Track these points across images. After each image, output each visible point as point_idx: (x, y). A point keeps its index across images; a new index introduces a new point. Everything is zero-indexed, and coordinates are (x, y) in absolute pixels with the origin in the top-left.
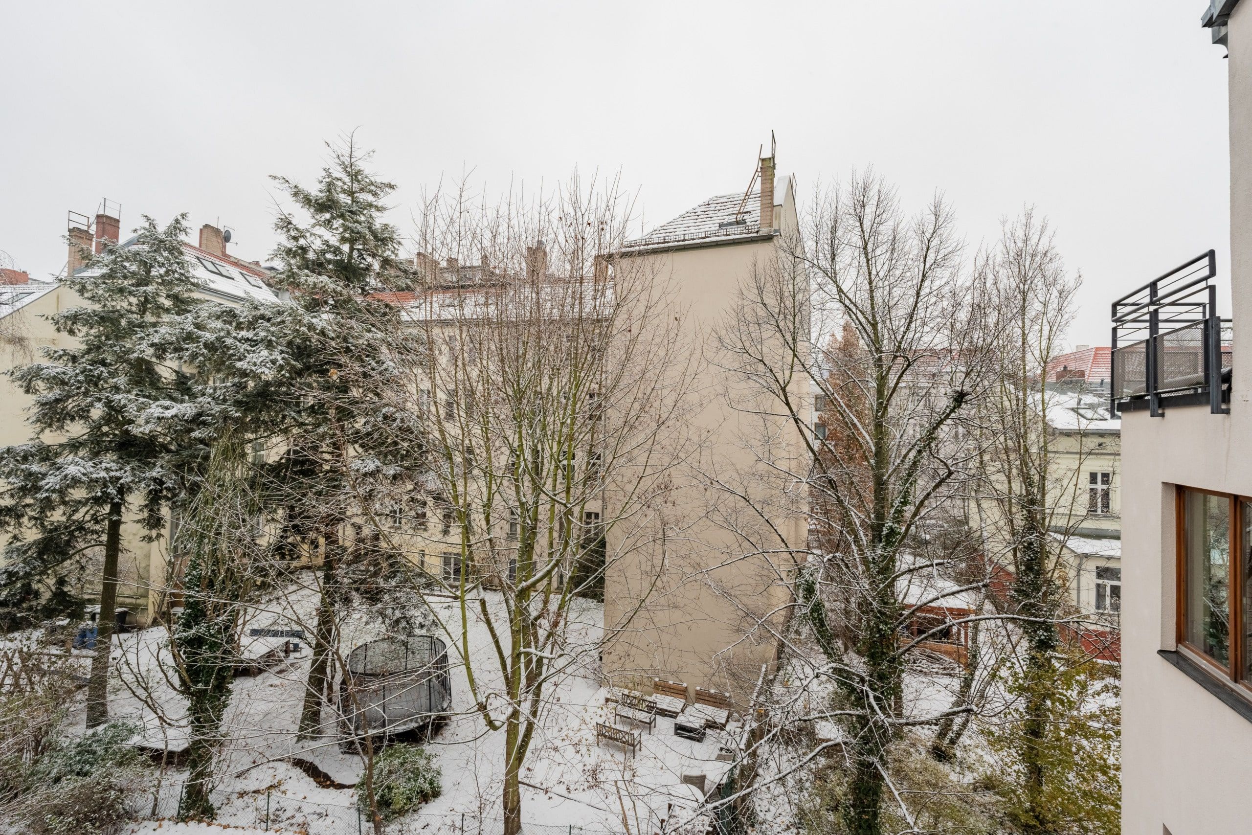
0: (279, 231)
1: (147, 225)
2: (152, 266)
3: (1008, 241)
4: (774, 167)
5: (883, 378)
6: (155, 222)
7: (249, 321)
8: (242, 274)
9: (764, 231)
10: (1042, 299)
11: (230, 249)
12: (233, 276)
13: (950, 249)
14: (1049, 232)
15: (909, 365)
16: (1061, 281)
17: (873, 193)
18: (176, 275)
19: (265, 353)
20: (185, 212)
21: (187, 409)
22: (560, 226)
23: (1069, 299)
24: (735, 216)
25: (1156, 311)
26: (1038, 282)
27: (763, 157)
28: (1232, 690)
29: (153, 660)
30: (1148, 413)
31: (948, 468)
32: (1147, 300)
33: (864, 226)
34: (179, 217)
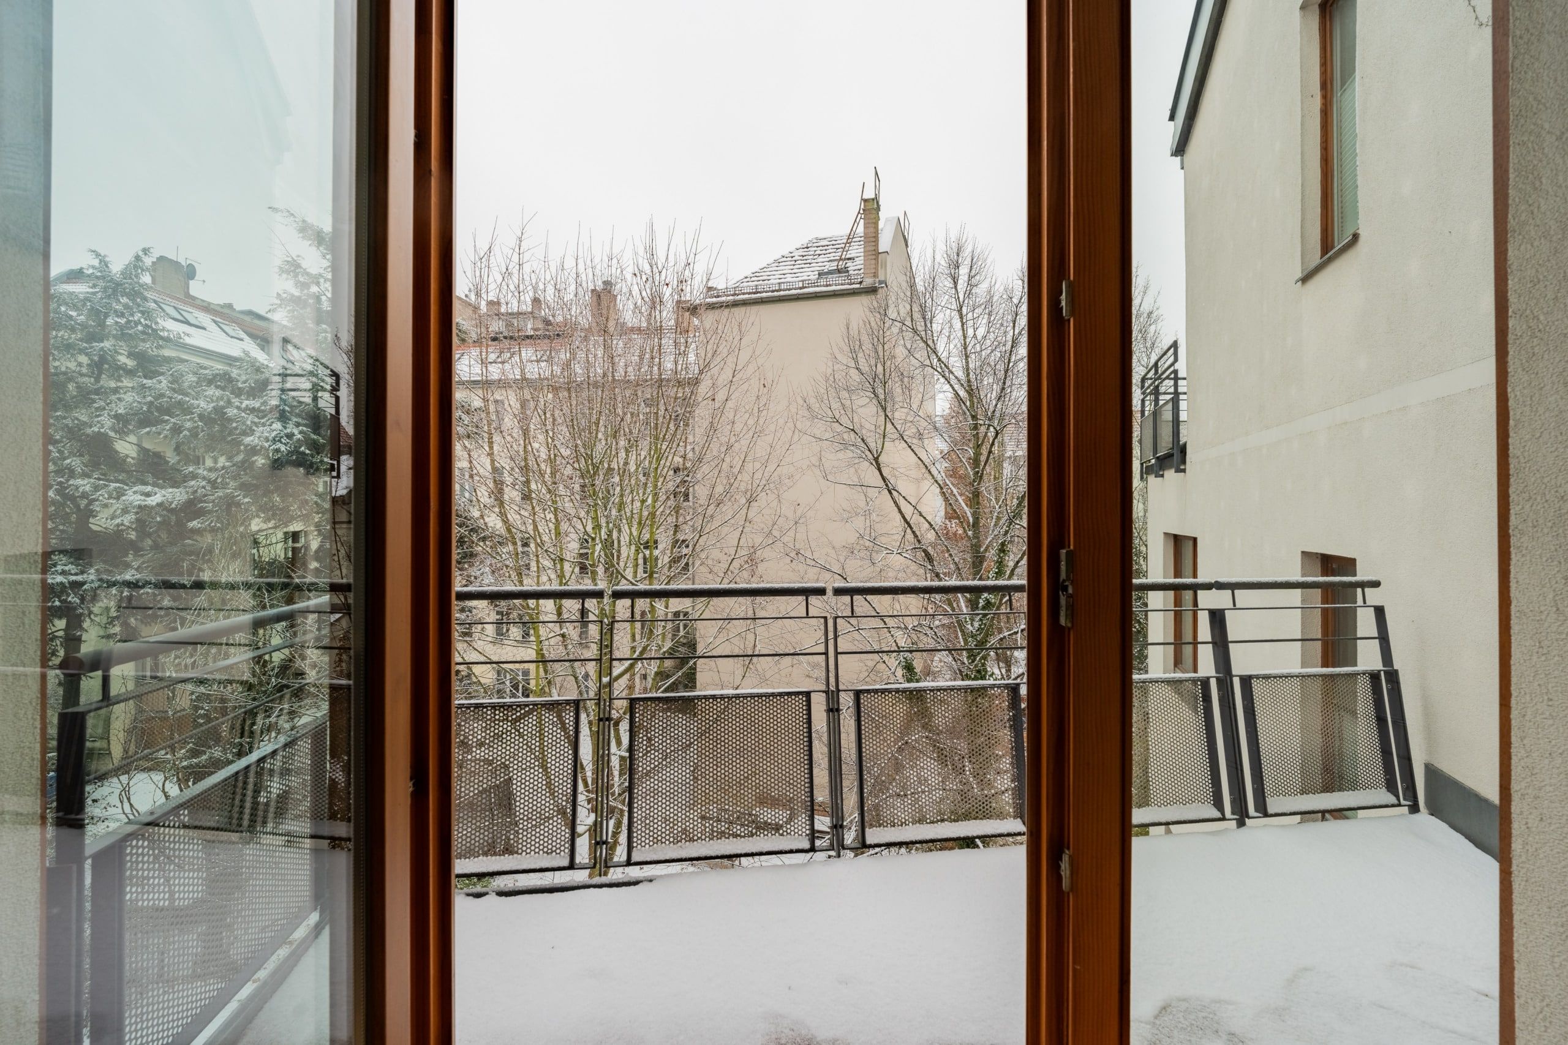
0: (284, 276)
1: (96, 263)
2: (106, 316)
4: (878, 208)
6: (107, 259)
7: (251, 387)
8: (215, 322)
9: (868, 282)
11: (196, 288)
12: (205, 325)
17: (967, 253)
18: (140, 328)
19: (278, 426)
20: (147, 246)
21: (176, 496)
22: (635, 282)
24: (835, 263)
27: (865, 197)
29: (159, 793)
33: (959, 287)
34: (140, 253)
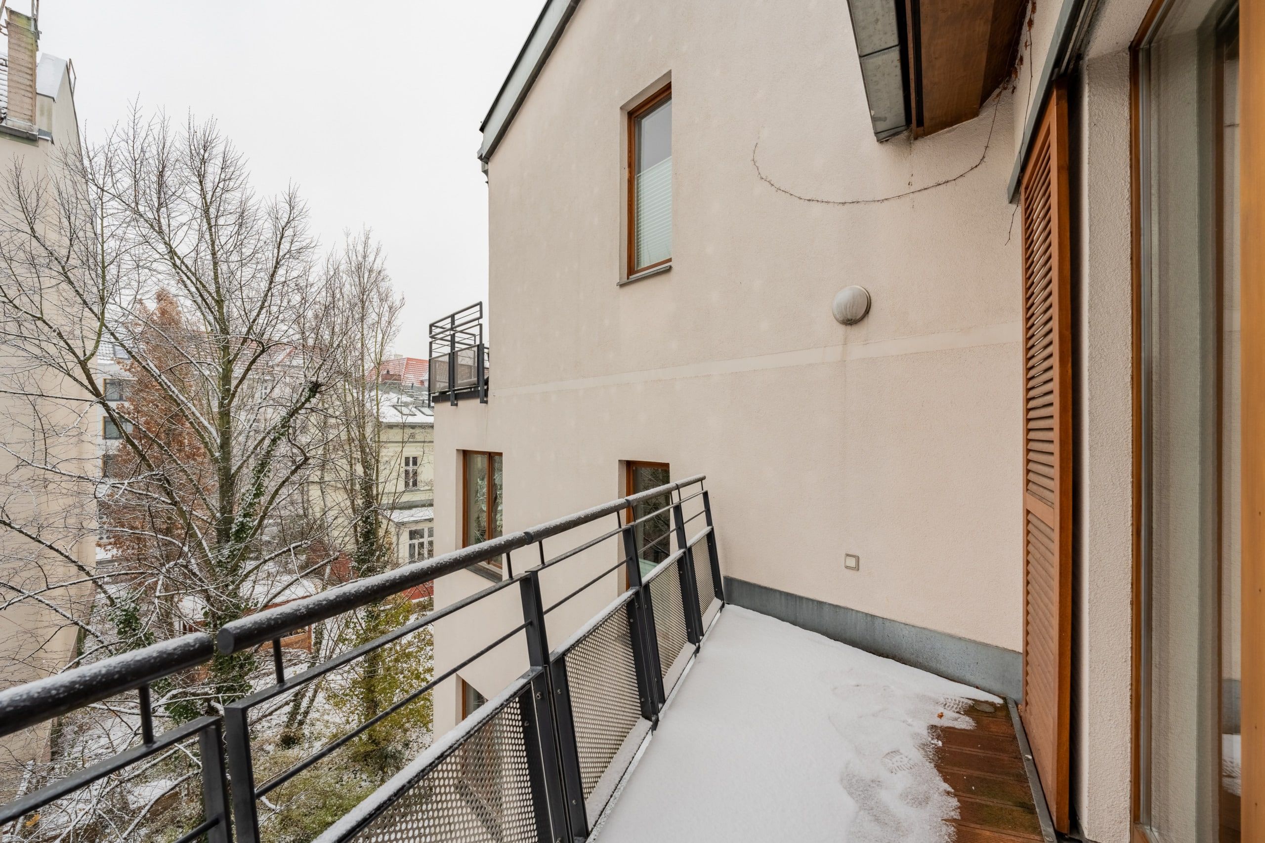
3: (350, 252)
5: (230, 362)
9: (21, 125)
10: (377, 310)
13: (304, 244)
14: (382, 255)
15: (263, 352)
16: (391, 299)
23: (395, 315)
25: (454, 334)
26: (374, 295)
28: (488, 569)
30: (449, 403)
31: (305, 455)
32: (449, 326)
33: (205, 186)
